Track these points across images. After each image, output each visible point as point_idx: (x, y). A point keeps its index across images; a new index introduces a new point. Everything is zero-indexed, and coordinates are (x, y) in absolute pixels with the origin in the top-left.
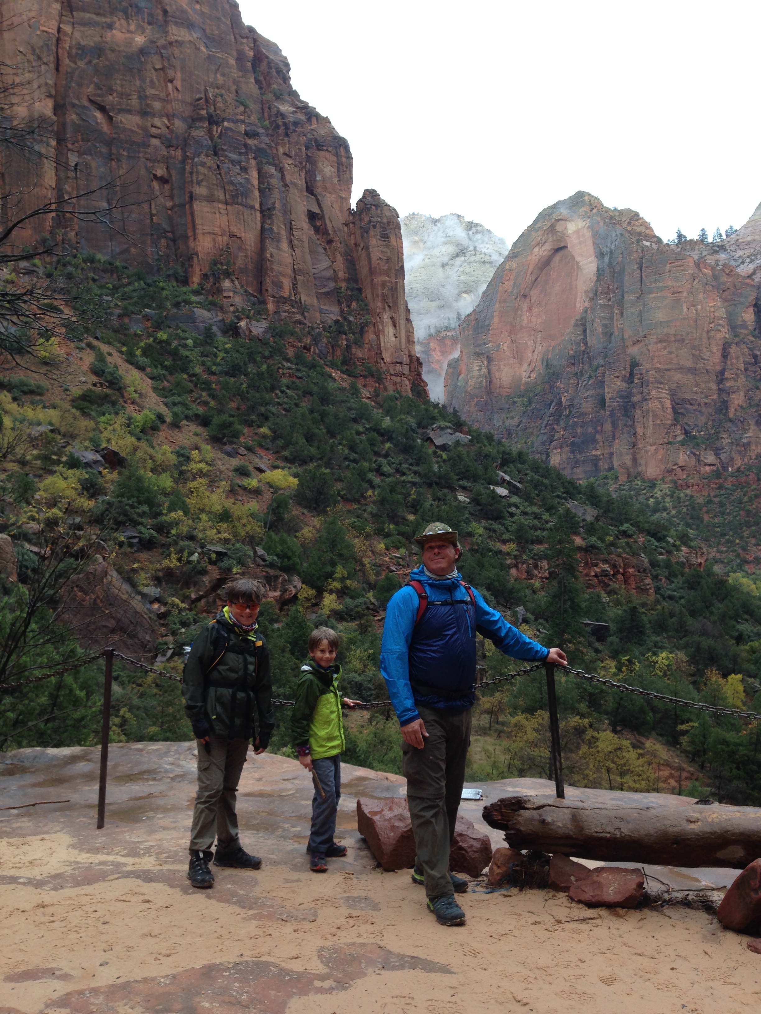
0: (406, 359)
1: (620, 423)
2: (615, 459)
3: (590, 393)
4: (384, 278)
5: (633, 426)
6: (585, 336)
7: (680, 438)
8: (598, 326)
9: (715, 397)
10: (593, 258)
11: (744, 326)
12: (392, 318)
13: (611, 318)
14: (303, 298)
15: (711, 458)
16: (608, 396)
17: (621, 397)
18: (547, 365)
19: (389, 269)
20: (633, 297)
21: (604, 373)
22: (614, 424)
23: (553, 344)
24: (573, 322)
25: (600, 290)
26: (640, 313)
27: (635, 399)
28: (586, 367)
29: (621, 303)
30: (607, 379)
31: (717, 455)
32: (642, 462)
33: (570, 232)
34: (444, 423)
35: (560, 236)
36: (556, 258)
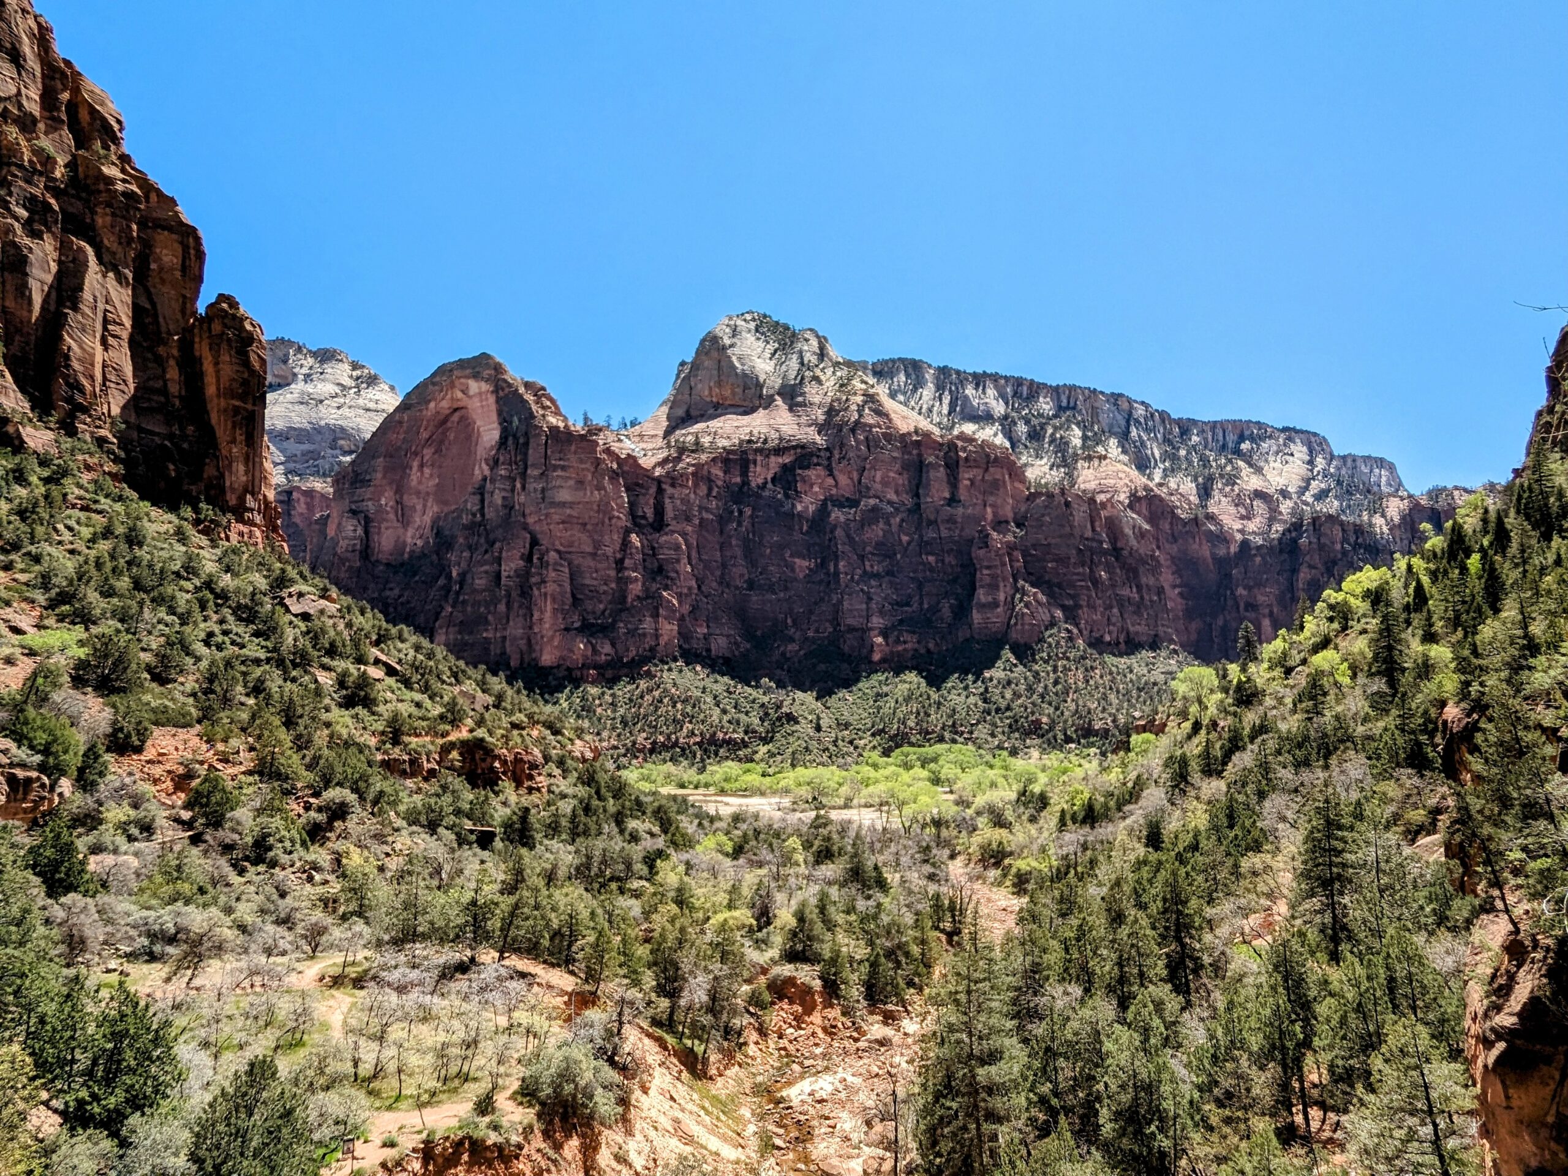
0: (259, 506)
1: (516, 605)
2: (508, 643)
3: (486, 568)
5: (530, 610)
6: (483, 508)
7: (576, 625)
8: (498, 499)
9: (613, 585)
10: (496, 425)
11: (644, 517)
13: (513, 490)
14: (114, 409)
15: (607, 648)
16: (504, 574)
17: (518, 576)
18: (437, 534)
19: (246, 393)
20: (536, 472)
21: (501, 549)
22: (509, 605)
23: (446, 510)
24: (470, 489)
25: (502, 459)
26: (543, 490)
27: (533, 580)
28: (482, 540)
29: (524, 475)
30: (504, 554)
31: (613, 645)
32: (538, 648)
33: (471, 393)
34: (304, 588)
35: (460, 395)
36: (456, 417)
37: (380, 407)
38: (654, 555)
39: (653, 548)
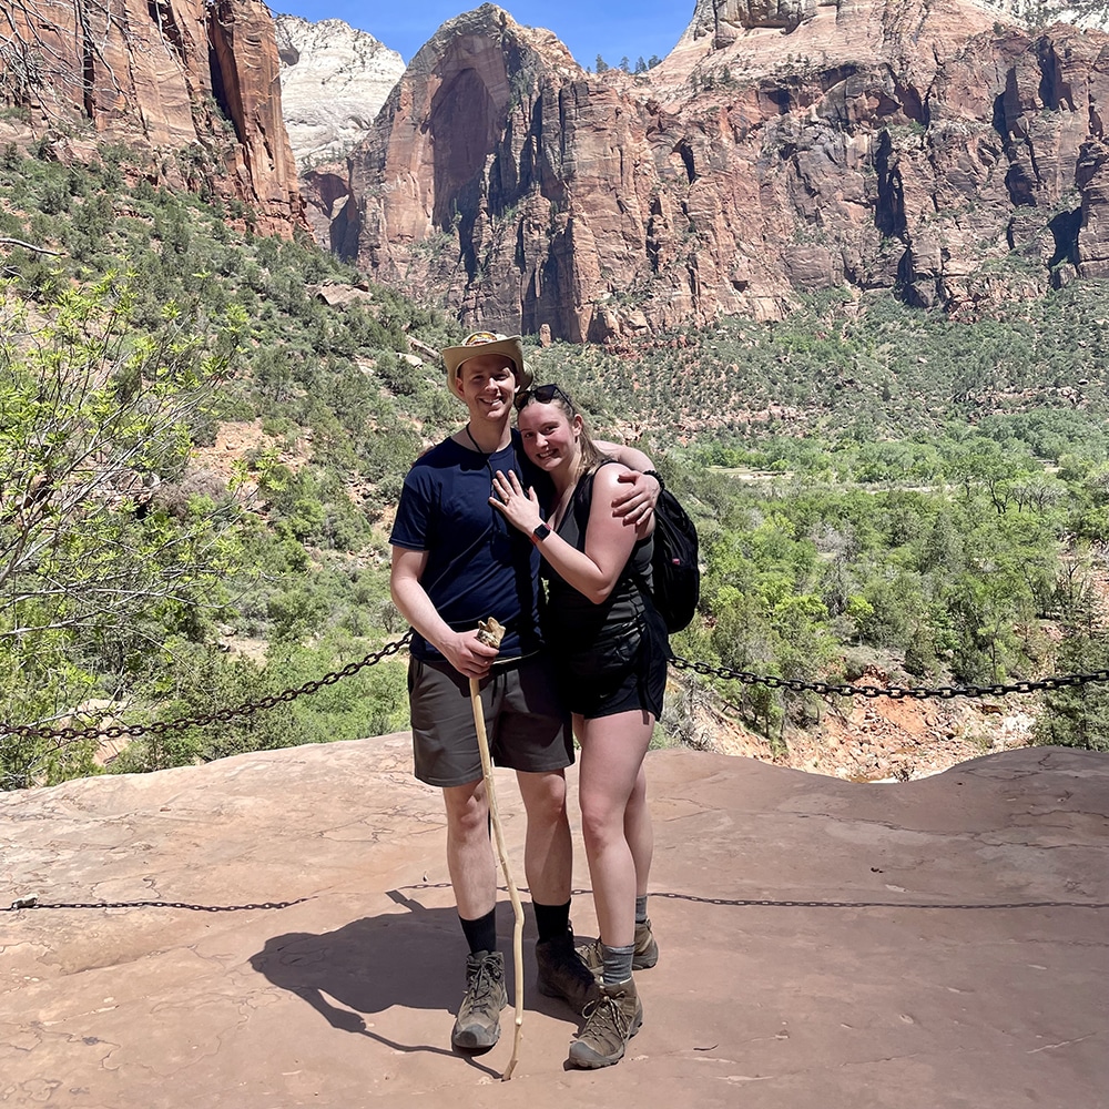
0: (286, 197)
2: (536, 321)
4: (255, 92)
7: (607, 297)
8: (513, 165)
10: (505, 84)
11: (672, 170)
12: (266, 144)
13: (528, 156)
14: (145, 113)
15: (640, 319)
17: (541, 248)
19: (262, 81)
20: (552, 132)
25: (514, 122)
26: (560, 152)
27: (557, 251)
28: (501, 213)
29: (539, 136)
30: (525, 228)
31: (646, 315)
33: (478, 51)
34: (338, 278)
35: (465, 55)
36: (463, 81)
37: (387, 77)
38: (685, 212)
39: (684, 205)
